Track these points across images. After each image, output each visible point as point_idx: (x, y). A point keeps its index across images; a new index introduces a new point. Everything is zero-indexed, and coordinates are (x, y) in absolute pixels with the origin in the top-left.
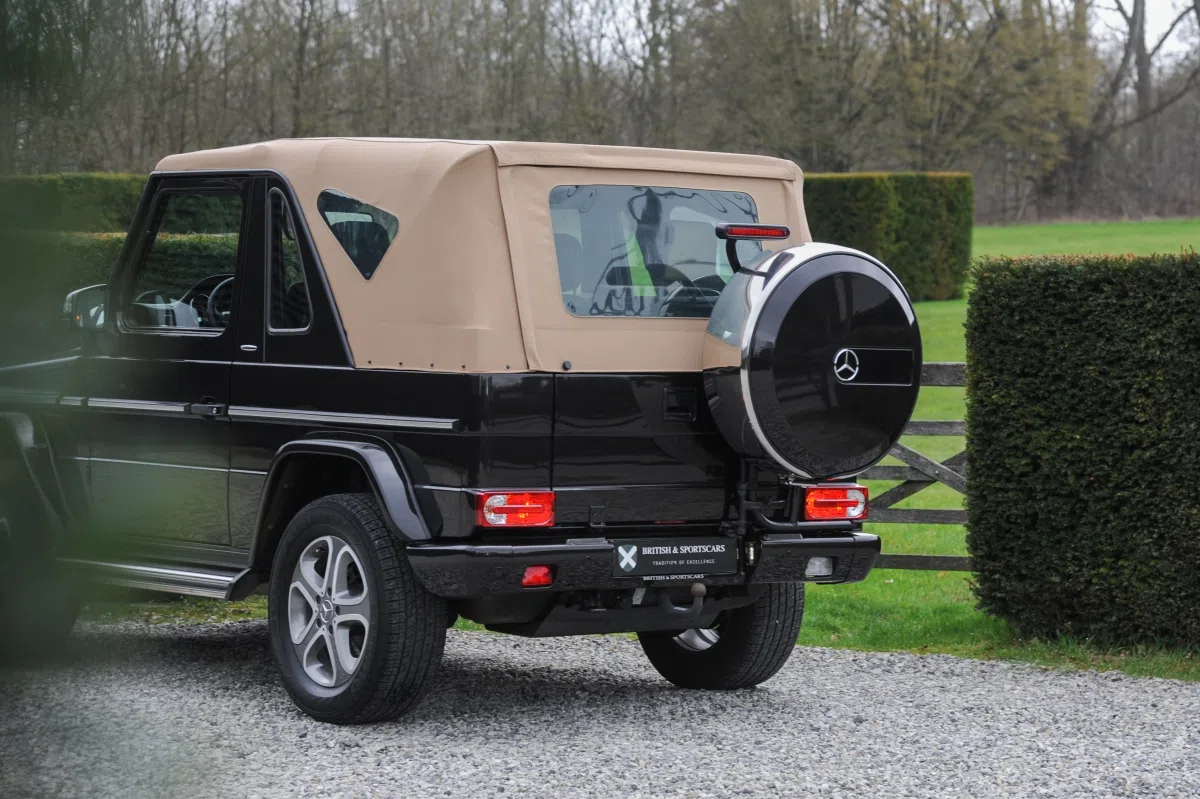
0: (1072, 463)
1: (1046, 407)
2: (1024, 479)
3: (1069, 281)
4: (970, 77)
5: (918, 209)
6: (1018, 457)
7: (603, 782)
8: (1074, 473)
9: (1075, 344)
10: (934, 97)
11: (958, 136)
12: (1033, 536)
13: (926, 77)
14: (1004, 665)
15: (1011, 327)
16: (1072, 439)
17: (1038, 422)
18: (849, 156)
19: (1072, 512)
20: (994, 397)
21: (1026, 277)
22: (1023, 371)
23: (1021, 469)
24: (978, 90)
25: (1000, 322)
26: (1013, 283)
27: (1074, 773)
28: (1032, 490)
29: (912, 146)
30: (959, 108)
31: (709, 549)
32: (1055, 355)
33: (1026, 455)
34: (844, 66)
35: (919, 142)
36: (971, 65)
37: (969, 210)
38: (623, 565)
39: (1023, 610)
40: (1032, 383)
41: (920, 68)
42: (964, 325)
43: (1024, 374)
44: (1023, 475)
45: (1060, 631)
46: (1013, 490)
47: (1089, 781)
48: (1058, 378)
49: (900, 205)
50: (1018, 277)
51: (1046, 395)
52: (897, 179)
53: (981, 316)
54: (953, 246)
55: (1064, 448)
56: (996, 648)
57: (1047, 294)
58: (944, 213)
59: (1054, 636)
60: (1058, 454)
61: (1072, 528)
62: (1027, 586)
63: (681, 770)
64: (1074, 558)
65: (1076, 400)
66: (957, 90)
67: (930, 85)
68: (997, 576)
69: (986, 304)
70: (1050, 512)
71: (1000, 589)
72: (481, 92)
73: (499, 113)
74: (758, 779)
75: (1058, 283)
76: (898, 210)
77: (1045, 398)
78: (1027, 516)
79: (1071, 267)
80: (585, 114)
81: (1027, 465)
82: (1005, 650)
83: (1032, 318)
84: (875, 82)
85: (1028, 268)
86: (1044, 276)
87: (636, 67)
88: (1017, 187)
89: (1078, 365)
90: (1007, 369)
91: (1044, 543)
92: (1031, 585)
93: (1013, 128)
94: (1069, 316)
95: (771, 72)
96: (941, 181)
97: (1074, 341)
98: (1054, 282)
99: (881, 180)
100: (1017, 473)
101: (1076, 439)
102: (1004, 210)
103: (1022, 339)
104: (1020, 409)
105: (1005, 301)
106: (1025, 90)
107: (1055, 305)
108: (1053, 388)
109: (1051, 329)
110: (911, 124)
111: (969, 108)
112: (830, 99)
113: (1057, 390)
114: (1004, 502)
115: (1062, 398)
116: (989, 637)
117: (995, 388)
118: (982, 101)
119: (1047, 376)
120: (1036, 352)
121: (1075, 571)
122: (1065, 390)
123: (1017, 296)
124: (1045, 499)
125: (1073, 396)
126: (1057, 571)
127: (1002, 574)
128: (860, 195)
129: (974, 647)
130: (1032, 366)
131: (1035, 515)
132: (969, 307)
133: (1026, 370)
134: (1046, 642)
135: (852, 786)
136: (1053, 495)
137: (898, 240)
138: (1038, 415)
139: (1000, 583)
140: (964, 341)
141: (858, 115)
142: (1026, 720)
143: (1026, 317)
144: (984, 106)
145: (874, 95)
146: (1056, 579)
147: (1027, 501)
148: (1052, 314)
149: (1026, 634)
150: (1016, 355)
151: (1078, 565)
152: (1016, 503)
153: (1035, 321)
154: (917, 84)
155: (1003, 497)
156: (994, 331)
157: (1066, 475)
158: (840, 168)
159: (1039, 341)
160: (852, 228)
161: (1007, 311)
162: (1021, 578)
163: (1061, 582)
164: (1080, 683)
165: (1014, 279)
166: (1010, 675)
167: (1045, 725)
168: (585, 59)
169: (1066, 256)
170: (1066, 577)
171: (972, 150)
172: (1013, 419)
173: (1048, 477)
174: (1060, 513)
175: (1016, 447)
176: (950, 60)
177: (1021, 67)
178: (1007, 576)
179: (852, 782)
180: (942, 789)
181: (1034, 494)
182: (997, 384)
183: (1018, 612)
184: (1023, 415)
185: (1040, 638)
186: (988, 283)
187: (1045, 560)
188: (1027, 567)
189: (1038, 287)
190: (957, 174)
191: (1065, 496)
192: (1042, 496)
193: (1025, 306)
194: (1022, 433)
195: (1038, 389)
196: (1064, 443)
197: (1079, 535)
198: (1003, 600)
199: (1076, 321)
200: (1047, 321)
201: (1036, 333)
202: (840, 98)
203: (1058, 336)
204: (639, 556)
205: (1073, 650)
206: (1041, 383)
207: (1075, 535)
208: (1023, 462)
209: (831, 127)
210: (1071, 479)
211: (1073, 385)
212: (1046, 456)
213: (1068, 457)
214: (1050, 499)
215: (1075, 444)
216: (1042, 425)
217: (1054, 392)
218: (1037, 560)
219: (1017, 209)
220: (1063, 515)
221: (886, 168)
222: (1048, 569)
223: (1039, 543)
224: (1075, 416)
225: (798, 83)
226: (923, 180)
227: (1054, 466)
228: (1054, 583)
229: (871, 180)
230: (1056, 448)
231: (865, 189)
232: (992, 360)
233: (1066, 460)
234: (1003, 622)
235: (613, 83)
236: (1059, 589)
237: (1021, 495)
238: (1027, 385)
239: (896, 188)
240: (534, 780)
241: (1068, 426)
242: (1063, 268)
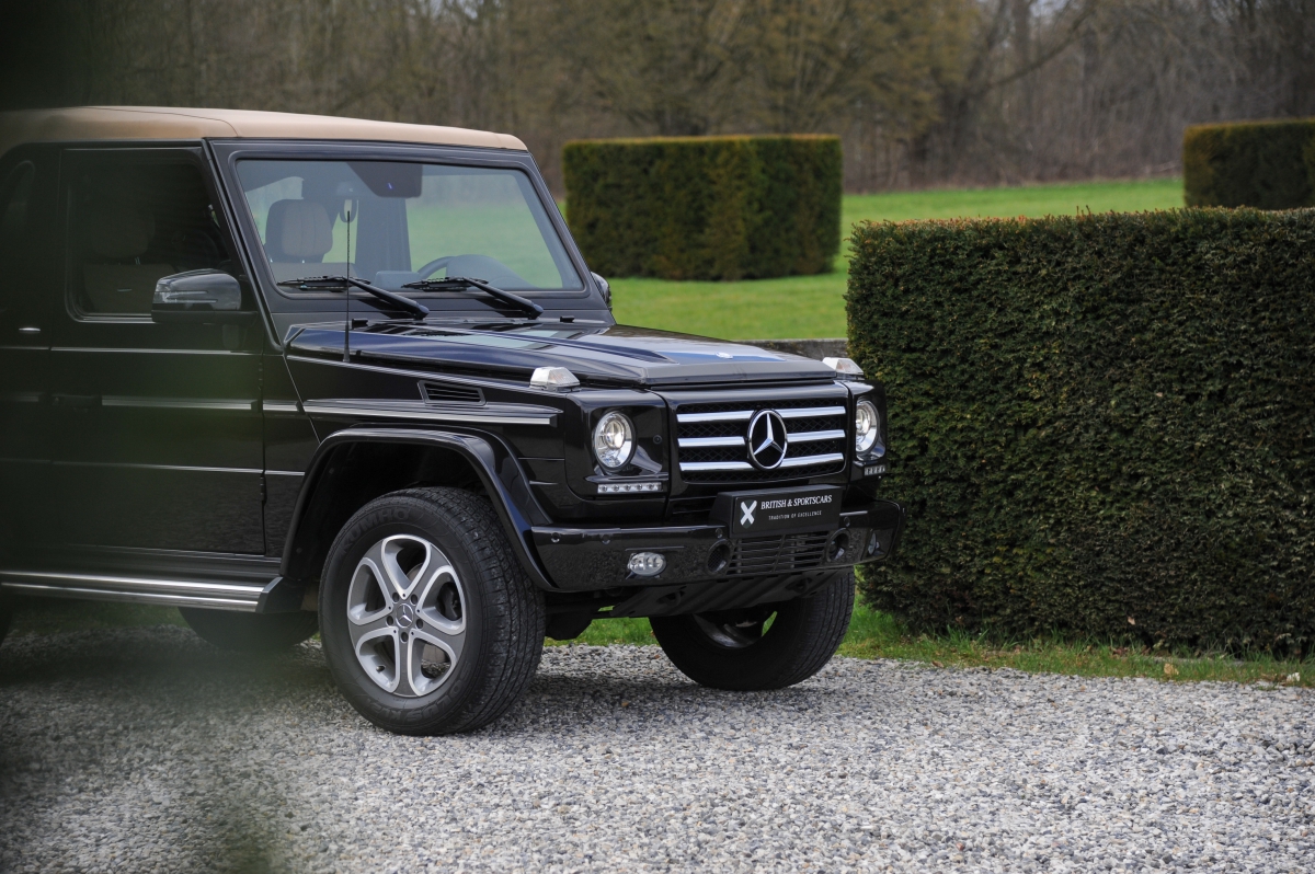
0: (962, 445)
1: (934, 385)
2: (912, 463)
3: (957, 248)
4: (835, 31)
5: (782, 176)
6: (904, 440)
7: (461, 799)
8: (964, 455)
9: (965, 316)
10: (796, 54)
11: (823, 96)
12: (921, 524)
13: (787, 31)
14: (891, 664)
15: (895, 298)
16: (963, 419)
17: (926, 401)
18: (705, 120)
19: (963, 497)
20: (878, 374)
21: (911, 243)
22: (908, 345)
23: (908, 453)
24: (843, 45)
25: (884, 294)
26: (897, 250)
27: (971, 777)
28: (920, 475)
29: (774, 108)
30: (824, 65)
32: (943, 328)
33: (913, 437)
34: (698, 20)
35: (781, 102)
36: (836, 16)
37: (838, 175)
39: (911, 604)
40: (919, 358)
41: (780, 21)
42: (845, 297)
43: (909, 349)
44: (910, 458)
45: (952, 626)
46: (899, 475)
47: (987, 785)
48: (945, 352)
49: (763, 171)
50: (902, 243)
51: (934, 371)
52: (759, 143)
53: (862, 286)
54: (821, 216)
55: (953, 429)
56: (882, 645)
57: (933, 261)
58: (811, 179)
59: (945, 632)
60: (947, 435)
61: (963, 514)
62: (915, 579)
63: (548, 784)
64: (966, 547)
65: (966, 376)
66: (822, 45)
67: (793, 40)
68: (883, 569)
69: (868, 274)
70: (939, 498)
71: (886, 583)
72: (296, 49)
73: (316, 73)
74: (631, 792)
75: (946, 250)
76: (762, 177)
77: (932, 375)
78: (914, 503)
79: (959, 232)
80: (414, 74)
81: (914, 447)
82: (892, 648)
83: (917, 288)
84: (732, 36)
85: (913, 233)
86: (930, 241)
87: (469, 20)
88: (887, 151)
89: (967, 338)
90: (892, 344)
91: (932, 532)
92: (920, 577)
93: (884, 87)
94: (958, 285)
95: (619, 26)
96: (807, 144)
97: (963, 313)
98: (942, 248)
99: (743, 144)
100: (903, 456)
101: (966, 418)
102: (874, 177)
103: (908, 311)
104: (906, 388)
105: (888, 269)
106: (895, 44)
107: (942, 274)
108: (941, 364)
109: (939, 299)
110: (773, 84)
111: (835, 65)
112: (683, 56)
113: (946, 366)
114: (889, 488)
115: (951, 375)
116: (875, 635)
117: (878, 366)
118: (849, 56)
119: (935, 351)
120: (922, 324)
121: (967, 562)
122: (954, 366)
123: (902, 264)
124: (934, 484)
125: (963, 372)
126: (948, 561)
127: (889, 566)
128: (720, 159)
129: (859, 646)
130: (918, 340)
131: (923, 503)
132: (850, 277)
133: (912, 345)
134: (936, 638)
135: (734, 797)
136: (942, 480)
137: (761, 210)
138: (926, 394)
139: (886, 576)
140: (845, 313)
141: (714, 74)
142: (918, 721)
143: (912, 287)
144: (851, 62)
145: (732, 51)
146: (946, 570)
147: (913, 487)
148: (939, 283)
149: (914, 630)
150: (901, 328)
151: (970, 555)
152: (903, 489)
153: (921, 291)
154: (778, 39)
155: (888, 483)
156: (877, 303)
157: (955, 457)
158: (696, 131)
159: (925, 313)
160: (711, 197)
161: (891, 281)
162: (908, 569)
163: (952, 573)
164: (974, 682)
165: (898, 245)
166: (898, 674)
167: (938, 727)
168: (412, 12)
169: (954, 219)
170: (958, 567)
171: (837, 110)
172: (899, 398)
173: (936, 460)
174: (950, 499)
175: (902, 429)
176: (813, 12)
177: (890, 18)
178: (894, 569)
179: (734, 793)
180: (830, 798)
181: (922, 480)
182: (880, 361)
183: (906, 606)
184: (908, 394)
185: (929, 635)
186: (870, 250)
187: (934, 551)
188: (915, 558)
189: (924, 255)
190: (824, 137)
191: (954, 481)
192: (931, 481)
193: (911, 274)
194: (908, 413)
195: (925, 365)
196: (954, 423)
197: (971, 522)
198: (890, 594)
199: (966, 290)
200: (934, 291)
201: (922, 304)
202: (696, 55)
203: (946, 307)
205: (965, 647)
206: (930, 358)
207: (966, 523)
208: (910, 444)
209: (685, 86)
210: (961, 462)
211: (963, 360)
212: (935, 437)
213: (958, 438)
214: (939, 484)
215: (965, 424)
216: (929, 405)
217: (942, 368)
218: (926, 550)
219: (887, 174)
220: (954, 501)
221: (748, 132)
222: (937, 560)
223: (928, 532)
224: (965, 394)
225: (649, 38)
226: (787, 143)
227: (943, 448)
228: (943, 575)
229: (731, 144)
230: (945, 428)
231: (723, 156)
232: (875, 335)
233: (955, 442)
234: (889, 618)
235: (444, 40)
236: (949, 581)
237: (908, 481)
238: (915, 361)
239: (758, 153)
240: (386, 799)
241: (958, 405)
242: (950, 233)
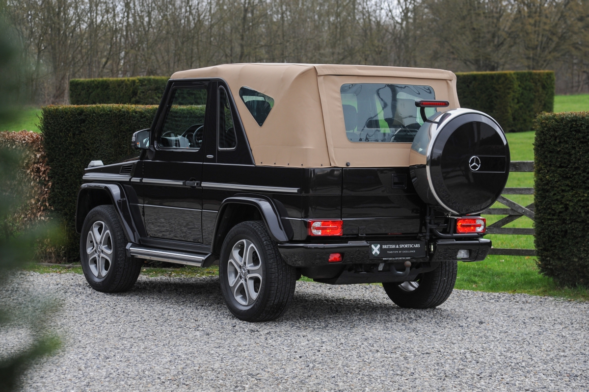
0: (583, 207)
1: (571, 182)
2: (561, 214)
3: (582, 124)
4: (556, 25)
5: (528, 88)
6: (558, 204)
7: (364, 348)
8: (584, 211)
9: (585, 153)
10: (538, 35)
11: (550, 53)
12: (565, 240)
13: (535, 25)
14: (551, 299)
15: (555, 145)
16: (583, 196)
17: (568, 188)
18: (498, 63)
19: (583, 229)
20: (547, 177)
21: (562, 122)
22: (560, 164)
23: (560, 210)
24: (560, 31)
25: (550, 143)
26: (556, 125)
27: (577, 346)
28: (564, 219)
29: (528, 58)
30: (551, 39)
31: (413, 246)
32: (576, 158)
33: (562, 203)
34: (495, 21)
35: (531, 55)
36: (557, 18)
37: (553, 88)
38: (374, 253)
39: (561, 274)
40: (565, 170)
41: (532, 21)
42: (533, 144)
43: (561, 167)
44: (560, 212)
45: (578, 283)
46: (556, 219)
47: (584, 350)
48: (576, 168)
49: (519, 86)
50: (558, 122)
51: (572, 176)
52: (518, 74)
53: (541, 140)
54: (545, 105)
55: (579, 200)
56: (548, 291)
57: (572, 130)
58: (541, 90)
59: (575, 286)
60: (577, 203)
61: (583, 236)
62: (562, 263)
63: (399, 343)
64: (584, 250)
65: (585, 178)
66: (550, 31)
67: (537, 28)
68: (548, 258)
69: (543, 135)
70: (573, 229)
71: (550, 264)
72: (326, 36)
73: (333, 46)
74: (433, 348)
75: (577, 125)
76: (519, 88)
77: (570, 178)
78: (562, 231)
79: (583, 118)
80: (373, 45)
81: (562, 208)
82: (552, 292)
83: (565, 141)
84: (510, 28)
85: (563, 118)
86: (570, 122)
87: (397, 23)
88: (579, 76)
89: (586, 162)
90: (553, 164)
91: (570, 243)
92: (564, 262)
93: (576, 48)
94: (582, 140)
95: (461, 24)
96: (539, 74)
97: (584, 152)
98: (575, 124)
99: (510, 74)
100: (557, 211)
101: (585, 196)
103: (560, 150)
104: (559, 183)
105: (552, 133)
106: (583, 30)
107: (575, 135)
108: (574, 173)
109: (574, 146)
110: (527, 48)
111: (555, 39)
112: (489, 36)
113: (576, 174)
114: (551, 225)
115: (578, 178)
116: (545, 286)
117: (547, 173)
118: (562, 36)
119: (572, 167)
120: (566, 156)
121: (585, 256)
122: (580, 174)
123: (558, 131)
124: (571, 223)
125: (584, 176)
126: (576, 256)
127: (551, 257)
128: (500, 81)
129: (538, 291)
130: (565, 163)
131: (566, 231)
132: (535, 136)
133: (562, 165)
134: (571, 288)
135: (475, 351)
136: (575, 222)
137: (518, 103)
138: (568, 185)
139: (550, 262)
140: (533, 151)
141: (502, 43)
142: (558, 323)
143: (562, 140)
144: (563, 38)
145: (510, 34)
146: (576, 260)
147: (562, 224)
148: (574, 139)
149: (562, 285)
150: (557, 158)
151: (586, 253)
152: (557, 225)
153: (566, 142)
154: (530, 28)
155: (551, 222)
156: (547, 147)
157: (580, 212)
158: (493, 69)
159: (568, 151)
160: (496, 97)
161: (553, 138)
162: (560, 259)
163: (578, 261)
164: (586, 307)
165: (556, 123)
166: (553, 303)
167: (567, 325)
168: (374, 19)
169: (582, 112)
170: (581, 259)
171: (557, 59)
172: (556, 187)
173: (572, 213)
174: (578, 230)
175: (557, 200)
176: (547, 17)
177: (581, 19)
178: (553, 259)
179: (475, 349)
180: (516, 353)
181: (566, 221)
182: (548, 171)
183: (558, 275)
184: (560, 185)
185: (568, 287)
186: (544, 125)
187: (571, 251)
188: (562, 254)
189: (568, 127)
190: (546, 71)
191: (580, 222)
192: (569, 222)
193: (562, 135)
194: (560, 193)
195: (568, 173)
196: (580, 198)
197: (587, 240)
198: (551, 269)
199: (586, 142)
200: (572, 142)
201: (567, 148)
202: (494, 36)
203: (577, 149)
204: (381, 249)
205: (584, 292)
206: (569, 170)
207: (585, 240)
208: (561, 207)
209: (489, 49)
210: (583, 214)
211: (584, 171)
212: (571, 204)
213: (582, 204)
214: (573, 223)
215: (585, 198)
216: (569, 190)
217: (575, 175)
218: (567, 251)
219: (578, 86)
220: (579, 231)
221: (515, 68)
222: (572, 255)
223: (568, 244)
224: (585, 186)
225: (474, 29)
226: (530, 74)
227: (575, 208)
228: (575, 262)
229: (505, 74)
230: (576, 200)
231: (503, 79)
232: (546, 160)
233: (580, 206)
234: (551, 279)
235: (387, 30)
236: (577, 264)
237: (560, 222)
238: (563, 171)
239: (517, 78)
240: (334, 347)
241: (581, 190)
242: (579, 118)
